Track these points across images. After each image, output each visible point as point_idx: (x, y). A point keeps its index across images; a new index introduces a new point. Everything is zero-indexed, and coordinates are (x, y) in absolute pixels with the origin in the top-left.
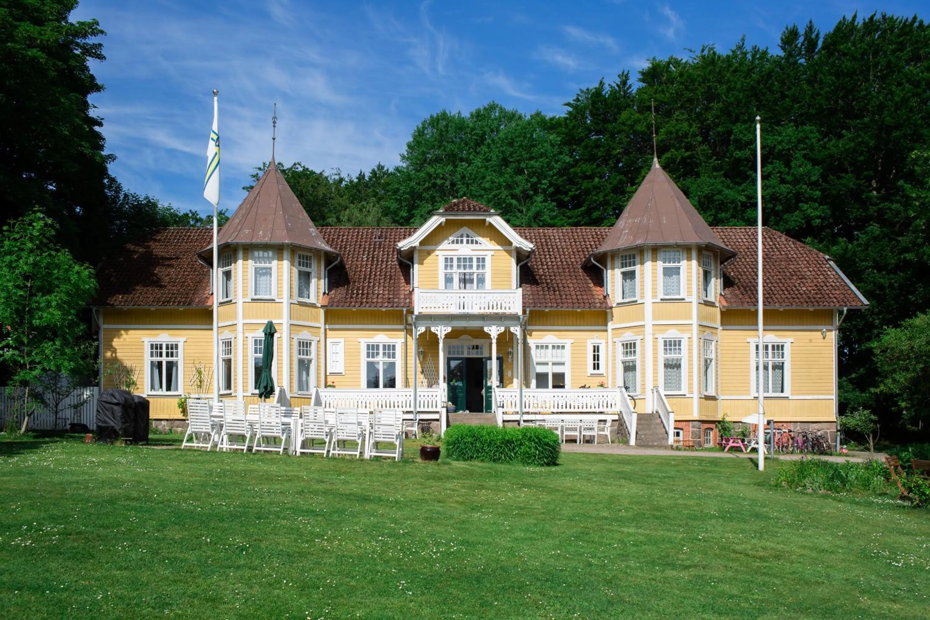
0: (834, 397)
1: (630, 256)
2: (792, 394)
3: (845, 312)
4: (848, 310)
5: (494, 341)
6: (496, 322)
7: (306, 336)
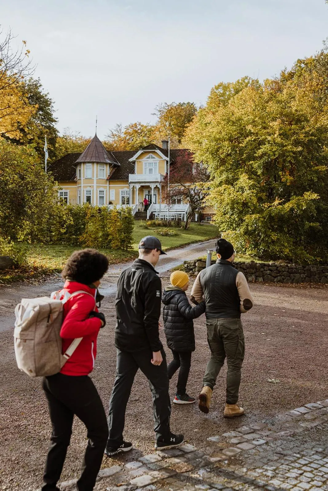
5: (153, 190)
6: (153, 184)
7: (102, 189)
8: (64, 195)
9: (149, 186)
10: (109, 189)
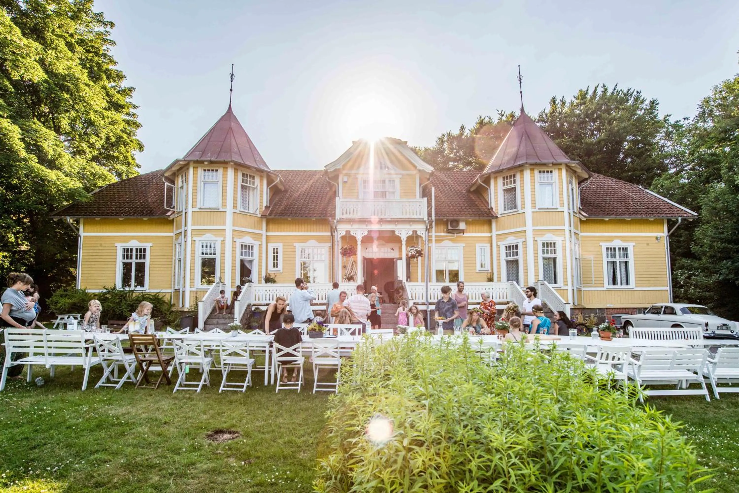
0: (668, 288)
1: (511, 176)
2: (636, 286)
3: (680, 221)
4: (682, 220)
5: (404, 243)
6: (407, 226)
7: (248, 240)
8: (134, 257)
9: (393, 232)
10: (267, 243)
